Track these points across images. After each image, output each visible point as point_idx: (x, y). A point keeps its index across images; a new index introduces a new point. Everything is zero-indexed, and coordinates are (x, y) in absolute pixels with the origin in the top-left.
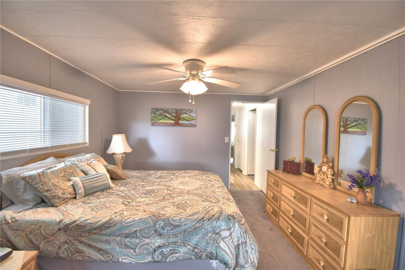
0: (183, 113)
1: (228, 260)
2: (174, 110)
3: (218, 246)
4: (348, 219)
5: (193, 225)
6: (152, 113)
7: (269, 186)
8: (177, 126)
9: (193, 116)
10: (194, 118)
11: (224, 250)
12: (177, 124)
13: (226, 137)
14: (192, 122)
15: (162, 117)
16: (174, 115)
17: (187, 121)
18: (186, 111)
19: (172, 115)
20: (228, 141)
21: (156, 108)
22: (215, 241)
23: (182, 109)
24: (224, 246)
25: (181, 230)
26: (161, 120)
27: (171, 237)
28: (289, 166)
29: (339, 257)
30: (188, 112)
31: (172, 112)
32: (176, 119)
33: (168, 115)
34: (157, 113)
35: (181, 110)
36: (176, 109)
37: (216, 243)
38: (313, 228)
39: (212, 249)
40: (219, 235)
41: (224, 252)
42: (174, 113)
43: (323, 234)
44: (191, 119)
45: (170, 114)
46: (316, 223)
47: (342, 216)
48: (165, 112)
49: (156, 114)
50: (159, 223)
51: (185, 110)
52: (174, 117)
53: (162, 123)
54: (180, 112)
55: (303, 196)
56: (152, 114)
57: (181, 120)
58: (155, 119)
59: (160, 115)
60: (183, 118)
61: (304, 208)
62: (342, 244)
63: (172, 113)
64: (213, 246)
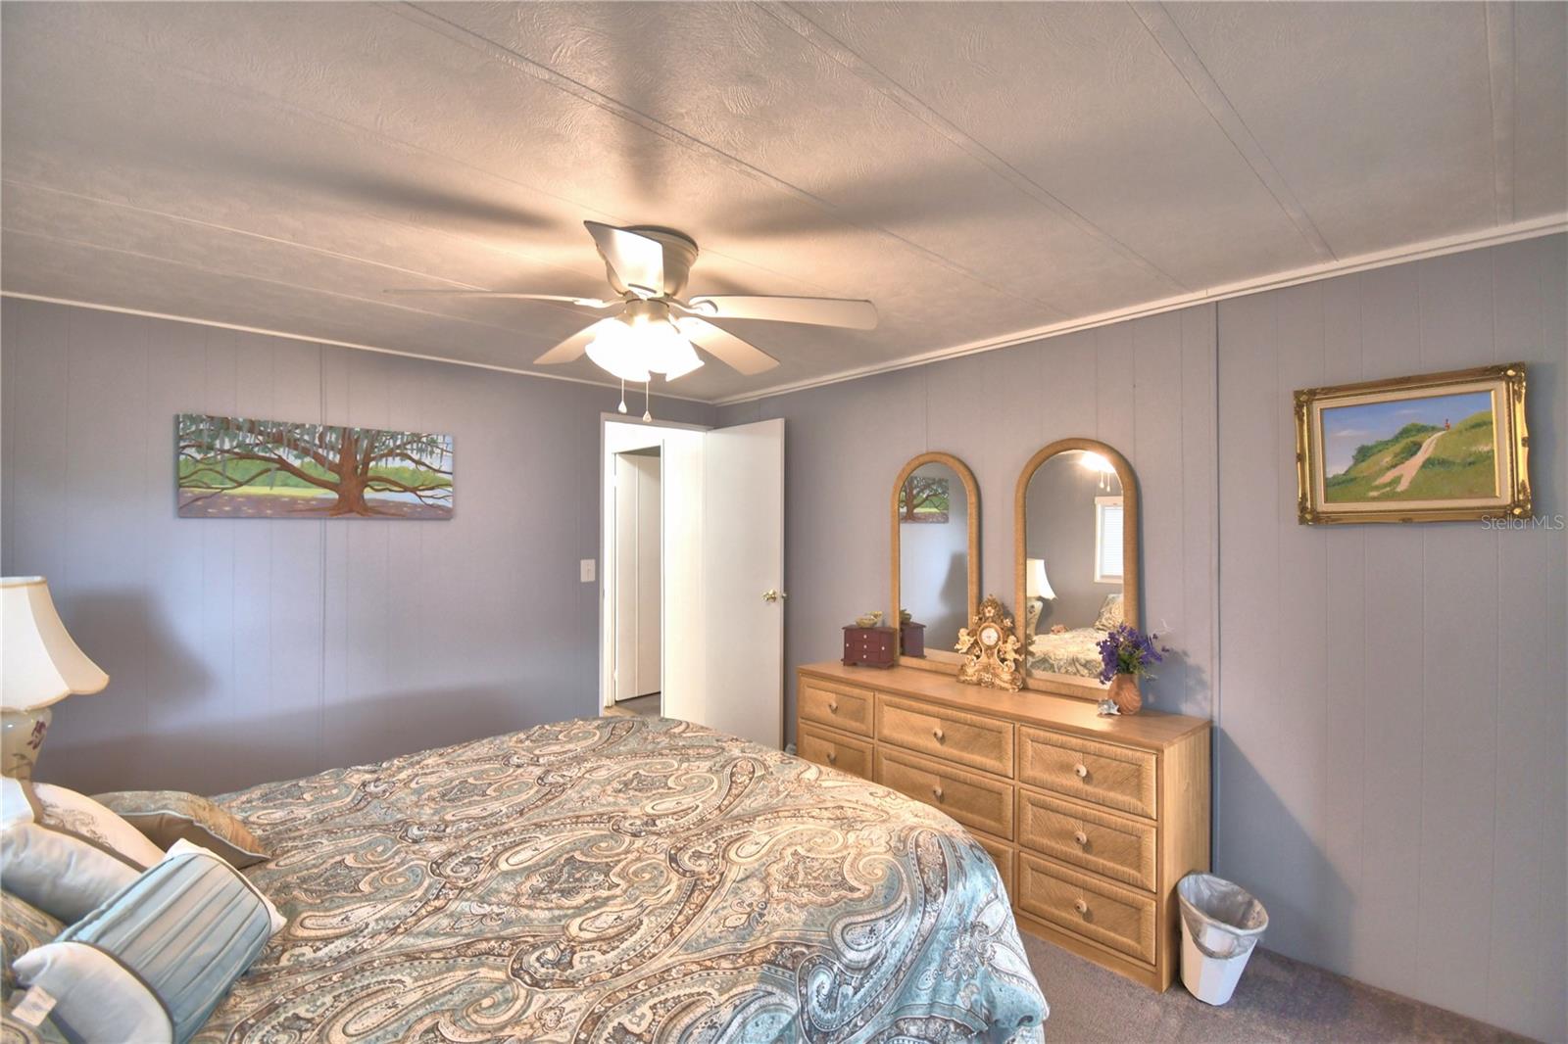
0: (386, 451)
1: (1034, 1003)
2: (334, 436)
3: (990, 969)
4: (1157, 759)
5: (916, 930)
6: (182, 444)
7: (809, 722)
8: (347, 515)
9: (436, 466)
10: (443, 479)
11: (1013, 975)
12: (350, 505)
13: (584, 558)
14: (432, 497)
15: (255, 466)
16: (334, 457)
17: (406, 489)
18: (398, 443)
19: (320, 460)
20: (592, 578)
21: (212, 418)
22: (977, 959)
23: (379, 432)
24: (1010, 961)
25: (886, 973)
26: (247, 482)
27: (859, 1024)
28: (865, 641)
29: (1138, 868)
30: (412, 450)
31: (317, 442)
32: (341, 479)
33: (296, 457)
34: (218, 446)
35: (374, 436)
36: (345, 429)
37: (983, 964)
38: (1029, 812)
39: (973, 993)
40: (980, 931)
41: (1015, 980)
42: (333, 449)
43: (1072, 820)
44: (427, 483)
45: (305, 452)
46: (1042, 797)
47: (1139, 754)
48: (278, 440)
49: (211, 448)
50: (815, 987)
51: (393, 436)
52: (333, 467)
53: (258, 502)
54: (365, 443)
55: (978, 727)
56: (184, 447)
57: (372, 488)
58: (208, 477)
59: (241, 457)
60: (385, 476)
61: (990, 762)
62: (1146, 828)
63: (321, 447)
64: (972, 981)
